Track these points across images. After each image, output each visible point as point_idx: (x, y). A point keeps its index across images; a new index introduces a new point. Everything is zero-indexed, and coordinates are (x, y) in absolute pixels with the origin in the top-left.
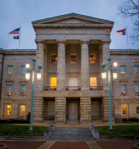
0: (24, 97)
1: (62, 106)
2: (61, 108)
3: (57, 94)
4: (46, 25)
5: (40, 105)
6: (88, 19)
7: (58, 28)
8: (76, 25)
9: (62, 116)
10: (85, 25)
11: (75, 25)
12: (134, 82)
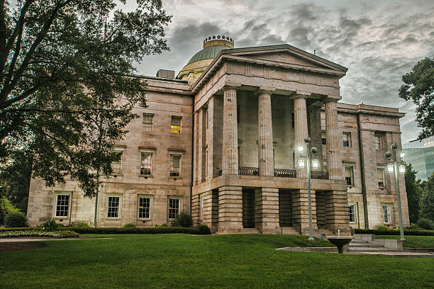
0: (149, 181)
1: (273, 203)
2: (271, 207)
3: (264, 182)
4: (245, 59)
5: (238, 201)
6: (309, 58)
7: (264, 66)
8: (292, 66)
9: (273, 220)
10: (305, 68)
11: (289, 65)
12: (343, 162)
